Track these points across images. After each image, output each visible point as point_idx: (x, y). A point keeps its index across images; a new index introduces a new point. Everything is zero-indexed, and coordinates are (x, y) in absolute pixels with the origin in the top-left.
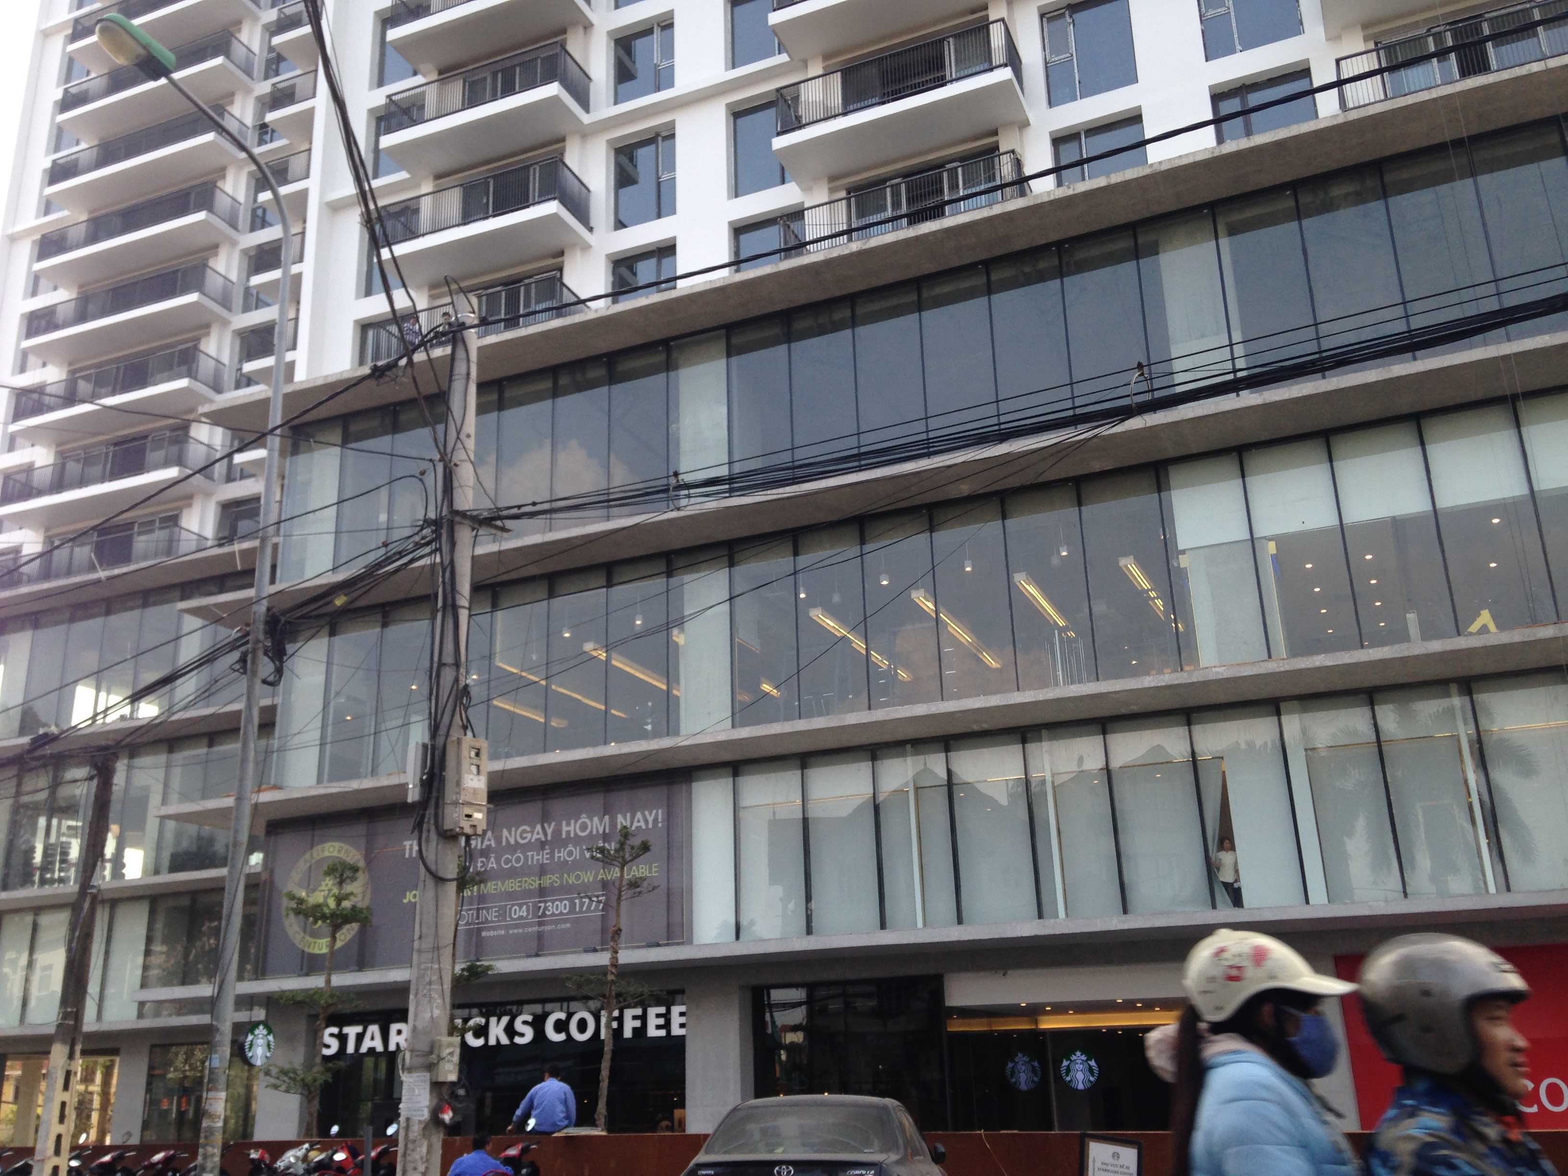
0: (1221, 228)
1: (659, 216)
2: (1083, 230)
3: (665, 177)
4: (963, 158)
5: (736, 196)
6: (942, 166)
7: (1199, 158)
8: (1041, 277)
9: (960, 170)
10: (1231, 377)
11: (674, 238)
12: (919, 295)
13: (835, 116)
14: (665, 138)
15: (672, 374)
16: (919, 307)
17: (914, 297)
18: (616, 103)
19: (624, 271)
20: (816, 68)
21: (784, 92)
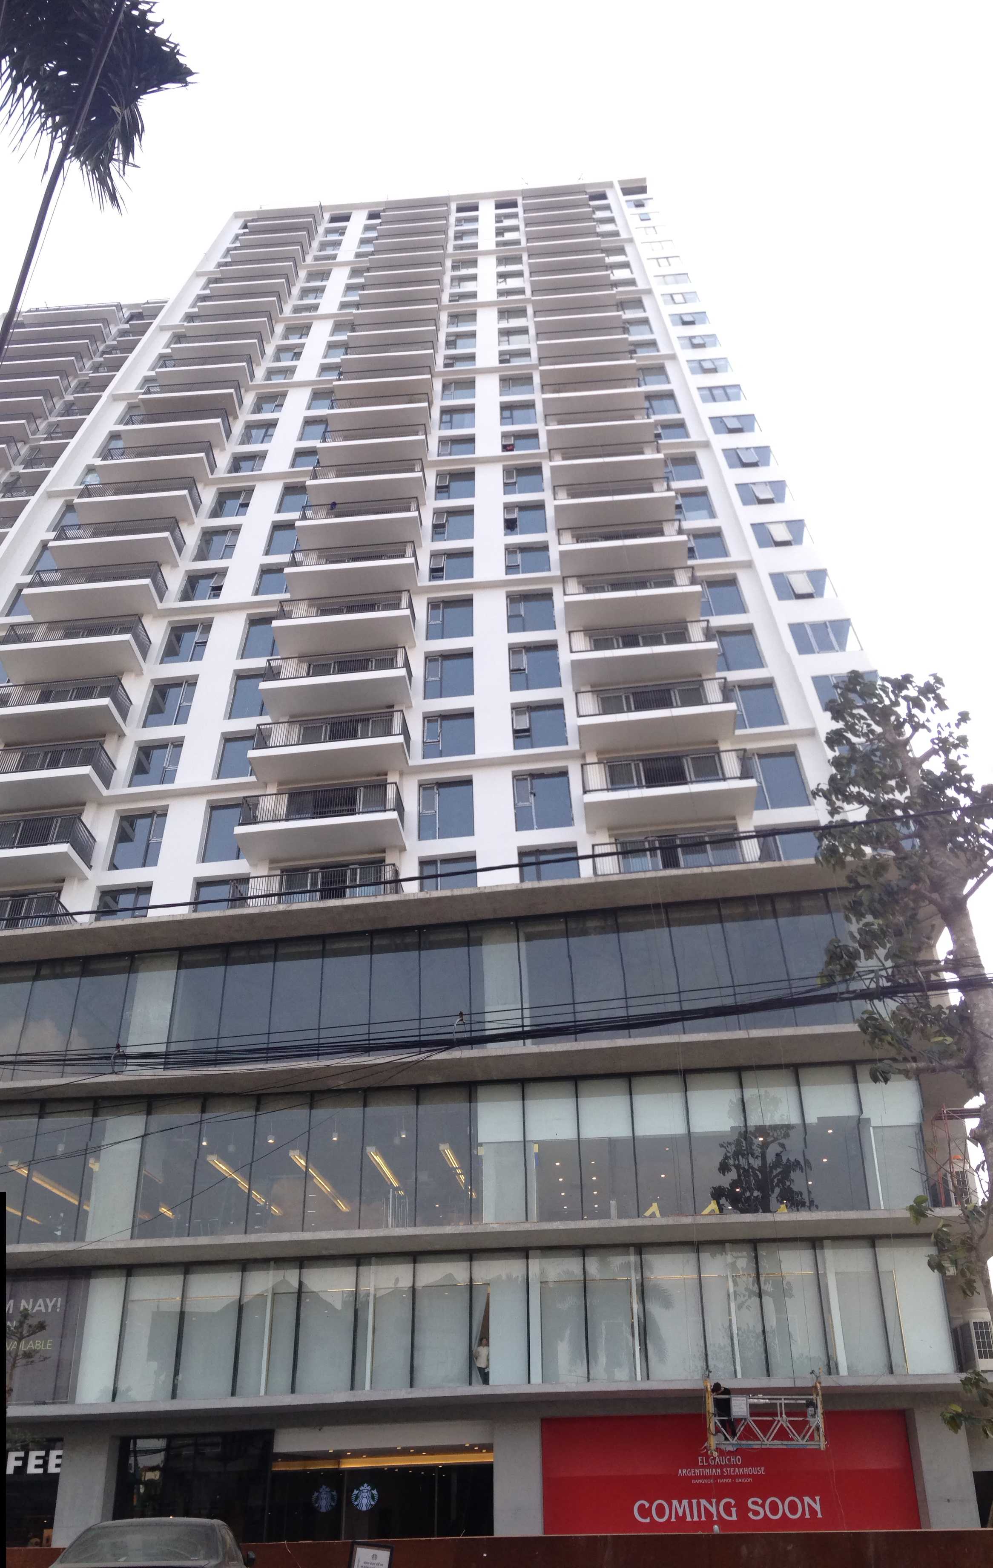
0: (521, 935)
1: (144, 865)
2: (434, 921)
3: (153, 840)
4: (361, 863)
5: (203, 862)
6: (347, 866)
7: (509, 888)
8: (406, 948)
9: (358, 870)
10: (520, 1029)
11: (152, 882)
12: (324, 947)
13: (280, 820)
14: (159, 816)
15: (132, 975)
16: (323, 955)
17: (319, 948)
18: (129, 786)
19: (108, 899)
20: (272, 789)
21: (248, 799)
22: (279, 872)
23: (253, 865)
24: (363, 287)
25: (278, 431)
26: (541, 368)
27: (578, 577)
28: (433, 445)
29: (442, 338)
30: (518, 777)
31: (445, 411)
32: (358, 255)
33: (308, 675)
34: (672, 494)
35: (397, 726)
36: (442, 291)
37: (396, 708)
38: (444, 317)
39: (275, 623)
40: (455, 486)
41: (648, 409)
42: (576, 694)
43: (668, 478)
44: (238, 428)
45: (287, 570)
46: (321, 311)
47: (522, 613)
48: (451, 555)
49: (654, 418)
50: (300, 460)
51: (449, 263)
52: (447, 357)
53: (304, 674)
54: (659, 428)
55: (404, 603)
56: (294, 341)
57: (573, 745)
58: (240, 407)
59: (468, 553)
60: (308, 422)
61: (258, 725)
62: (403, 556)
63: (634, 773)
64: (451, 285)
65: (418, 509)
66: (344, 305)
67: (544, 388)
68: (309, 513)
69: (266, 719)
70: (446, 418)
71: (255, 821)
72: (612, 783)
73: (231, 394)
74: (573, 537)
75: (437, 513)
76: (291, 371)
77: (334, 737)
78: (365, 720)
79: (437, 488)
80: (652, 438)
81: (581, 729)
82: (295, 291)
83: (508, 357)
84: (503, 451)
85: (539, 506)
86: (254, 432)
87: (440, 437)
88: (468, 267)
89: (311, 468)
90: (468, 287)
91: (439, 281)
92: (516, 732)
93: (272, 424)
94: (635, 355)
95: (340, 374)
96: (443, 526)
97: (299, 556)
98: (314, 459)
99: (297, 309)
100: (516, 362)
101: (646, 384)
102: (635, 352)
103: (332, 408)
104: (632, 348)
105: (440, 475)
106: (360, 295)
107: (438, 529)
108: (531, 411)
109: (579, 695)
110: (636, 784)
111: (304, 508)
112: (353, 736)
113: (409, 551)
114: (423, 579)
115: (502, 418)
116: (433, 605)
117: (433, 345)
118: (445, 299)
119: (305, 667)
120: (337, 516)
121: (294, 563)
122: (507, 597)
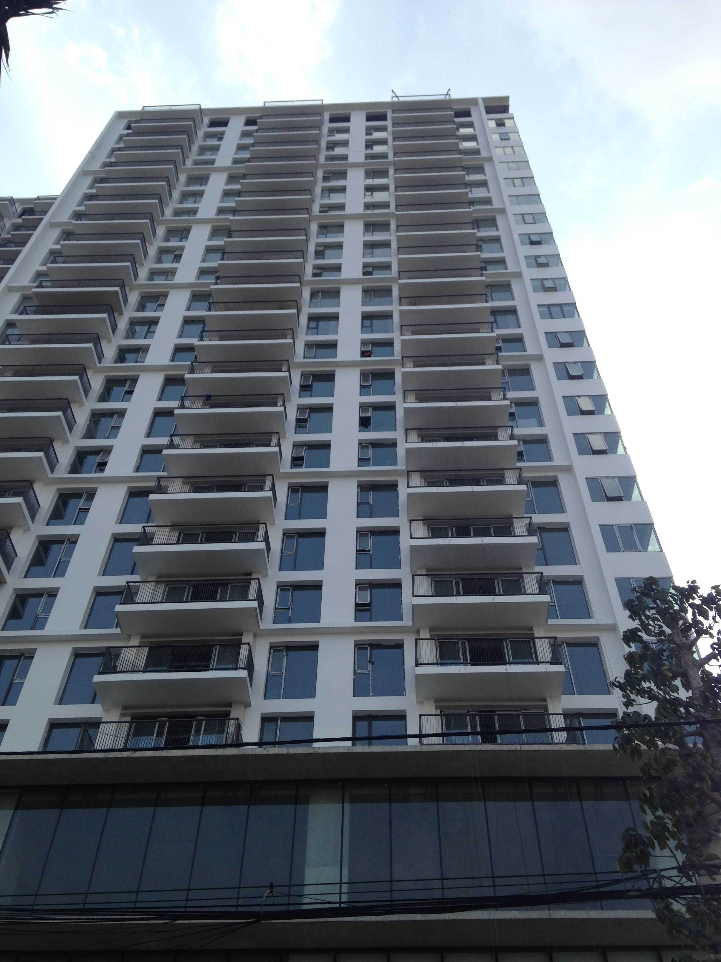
0: (346, 796)
1: (3, 704)
2: (267, 778)
3: (16, 681)
4: (207, 715)
5: (60, 704)
6: (194, 716)
8: (237, 802)
11: (9, 720)
12: (158, 796)
13: (138, 672)
14: (26, 658)
16: (156, 803)
17: (154, 796)
18: (3, 630)
20: (135, 642)
21: (111, 650)
22: (129, 719)
23: (106, 710)
24: (239, 193)
25: (160, 328)
26: (401, 281)
27: (420, 471)
28: (300, 348)
29: (312, 248)
30: (359, 646)
31: (312, 318)
32: (236, 161)
33: (178, 543)
34: (507, 403)
35: (252, 593)
36: (313, 201)
37: (253, 577)
38: (314, 228)
39: (152, 497)
40: (316, 385)
41: (492, 323)
42: (413, 576)
43: (504, 388)
44: (123, 324)
45: (165, 452)
46: (200, 215)
47: (371, 501)
48: (312, 446)
49: (498, 332)
50: (179, 355)
51: (320, 174)
52: (316, 267)
53: (175, 541)
54: (500, 341)
55: (268, 486)
56: (174, 243)
57: (407, 621)
58: (125, 304)
59: (326, 446)
60: (188, 321)
61: (128, 583)
62: (269, 445)
63: (461, 651)
64: (322, 196)
65: (284, 405)
66: (221, 211)
67: (401, 300)
68: (187, 403)
69: (136, 578)
70: (313, 324)
71: (114, 671)
72: (441, 658)
73: (116, 292)
74: (419, 436)
75: (301, 409)
76: (171, 273)
77: (195, 599)
78: (224, 584)
79: (301, 386)
80: (494, 352)
81: (415, 607)
82: (176, 194)
83: (371, 269)
84: (362, 356)
85: (391, 407)
86: (138, 328)
87: (306, 342)
88: (338, 179)
89: (189, 363)
90: (336, 199)
91: (310, 191)
92: (357, 605)
93: (154, 322)
94: (484, 272)
95: (217, 278)
96: (305, 420)
97: (176, 440)
98: (191, 355)
99: (178, 213)
100: (377, 275)
101: (492, 300)
102: (486, 270)
103: (210, 310)
104: (483, 265)
105: (304, 376)
106: (236, 202)
107: (301, 423)
108: (389, 321)
109: (415, 577)
110: (462, 661)
111: (183, 398)
112: (213, 599)
113: (274, 441)
114: (286, 466)
115: (363, 327)
116: (293, 489)
117: (303, 254)
118: (316, 209)
119: (175, 535)
120: (212, 407)
121: (171, 446)
122: (358, 486)
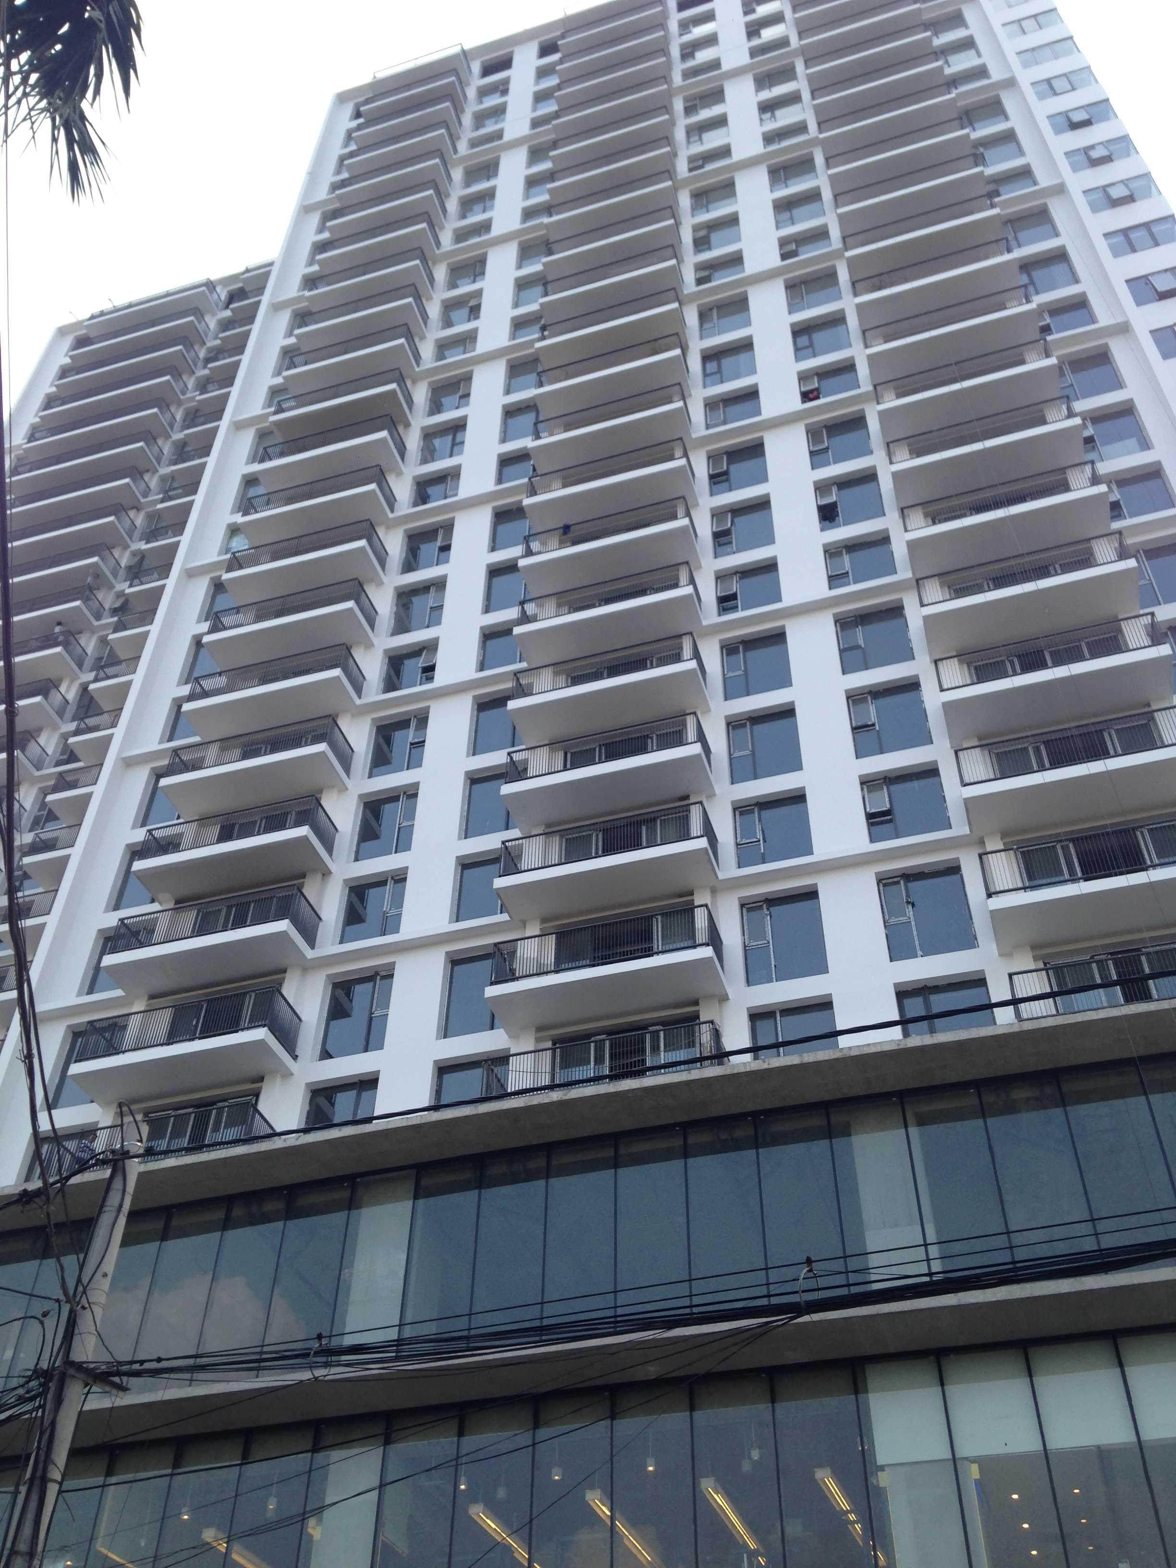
0: (910, 1118)
1: (366, 1050)
2: (777, 1104)
3: (377, 1013)
4: (664, 1023)
5: (445, 1037)
6: (645, 1027)
7: (887, 1048)
8: (737, 1146)
9: (662, 1034)
10: (926, 1279)
11: (378, 1072)
12: (616, 1151)
13: (547, 973)
14: (383, 978)
15: (354, 1213)
16: (616, 1163)
17: (610, 1152)
18: (341, 942)
19: (322, 1101)
20: (533, 929)
21: (501, 946)
22: (549, 1044)
23: (513, 1036)
24: (551, 176)
25: (470, 435)
26: (848, 254)
27: (939, 575)
28: (697, 413)
29: (687, 236)
30: (885, 882)
31: (708, 357)
32: (536, 123)
33: (565, 769)
34: (1078, 421)
35: (696, 826)
36: (675, 155)
37: (692, 800)
38: (685, 200)
39: (512, 705)
40: (736, 469)
41: (1025, 286)
42: (956, 753)
43: (1068, 397)
44: (413, 441)
45: (517, 630)
46: (497, 230)
47: (861, 642)
48: (746, 572)
49: (1038, 300)
50: (508, 470)
51: (678, 105)
52: (699, 267)
53: (561, 767)
54: (1046, 316)
55: (687, 652)
56: (466, 288)
57: (960, 828)
58: (410, 408)
59: (770, 567)
60: (510, 412)
61: (503, 843)
62: (676, 586)
63: (1063, 861)
64: (689, 142)
65: (688, 514)
66: (528, 214)
67: (856, 287)
68: (535, 546)
69: (515, 833)
70: (712, 366)
71: (512, 977)
72: (1030, 878)
73: (393, 392)
74: (926, 516)
75: (717, 514)
76: (469, 338)
77: (609, 850)
78: (650, 821)
79: (712, 477)
80: (1037, 336)
81: (968, 803)
82: (452, 205)
83: (793, 246)
84: (803, 402)
85: (869, 477)
86: (437, 442)
87: (705, 399)
88: (710, 105)
89: (526, 480)
90: (713, 140)
91: (667, 139)
92: (870, 816)
93: (458, 427)
94: (997, 200)
95: (543, 328)
96: (726, 533)
97: (530, 608)
98: (527, 466)
99: (461, 236)
100: (806, 254)
101: (1019, 246)
102: (998, 194)
103: (541, 384)
104: (991, 187)
105: (712, 458)
106: (551, 191)
107: (721, 538)
108: (841, 329)
109: (960, 754)
110: (1067, 877)
111: (527, 540)
112: (636, 845)
113: (684, 577)
114: (710, 615)
115: (797, 349)
116: (729, 649)
117: (673, 250)
118: (682, 168)
119: (560, 756)
120: (575, 543)
121: (525, 619)
122: (836, 622)
